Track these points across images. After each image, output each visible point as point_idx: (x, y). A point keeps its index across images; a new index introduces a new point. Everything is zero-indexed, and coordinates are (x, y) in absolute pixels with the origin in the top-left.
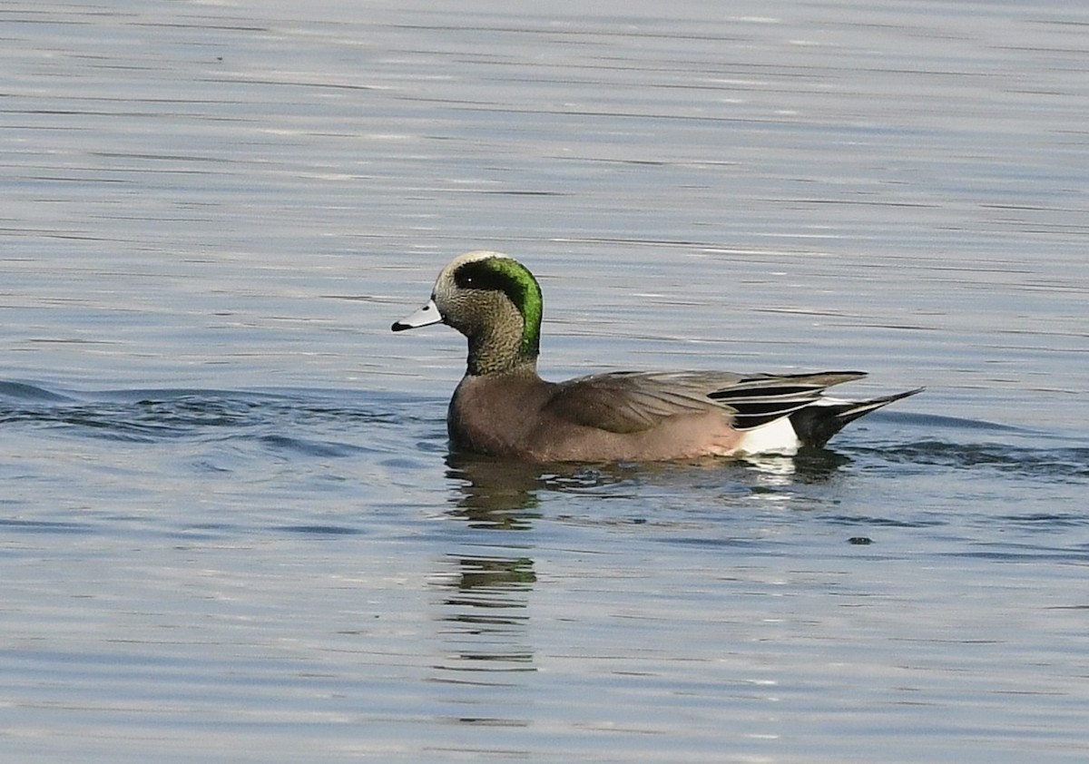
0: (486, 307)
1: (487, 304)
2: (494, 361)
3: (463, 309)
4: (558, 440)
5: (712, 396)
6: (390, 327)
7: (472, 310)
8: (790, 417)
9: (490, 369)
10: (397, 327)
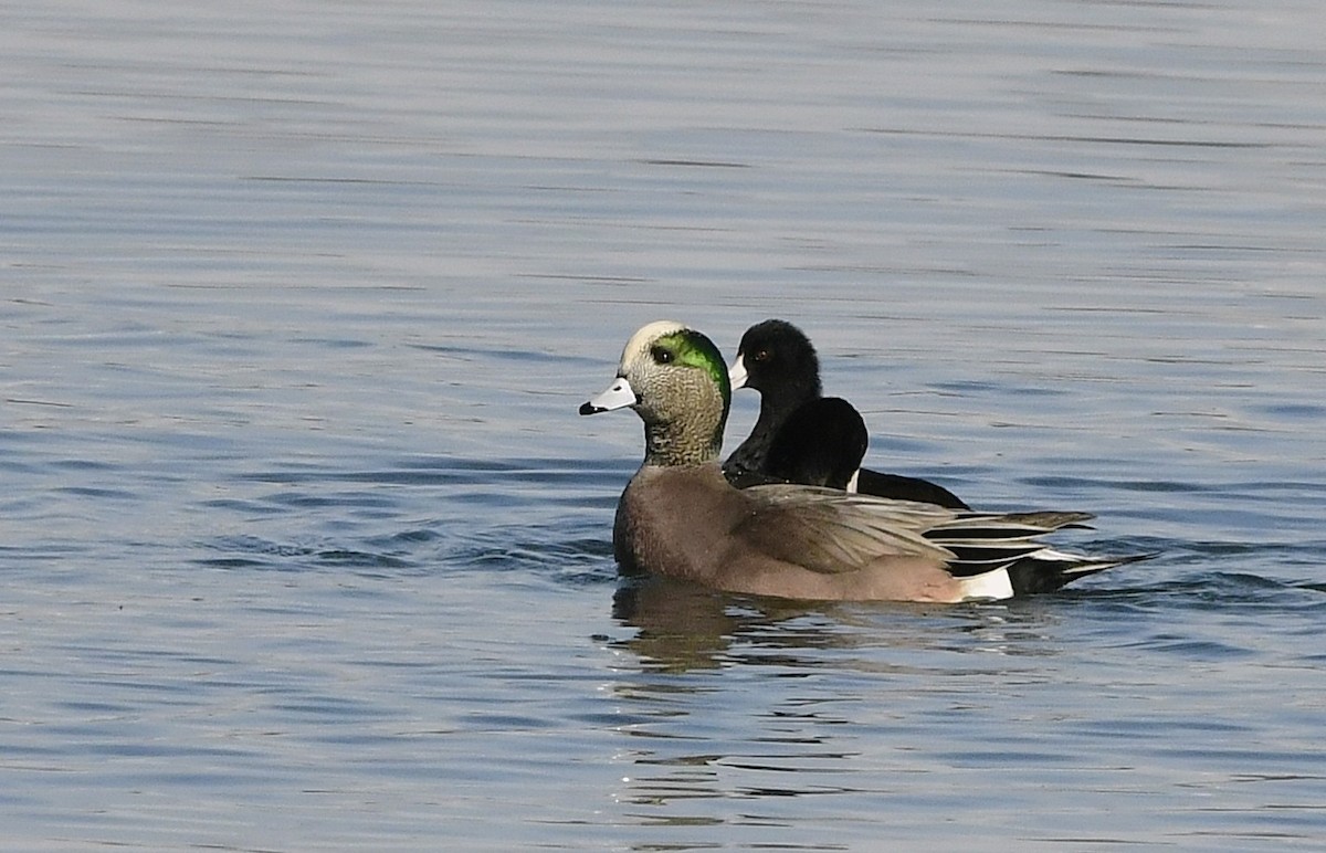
0: (692, 387)
1: (693, 384)
2: (692, 449)
3: (666, 389)
4: (753, 573)
5: (927, 535)
6: (578, 410)
7: (676, 391)
8: (1007, 569)
9: (686, 458)
10: (587, 409)
